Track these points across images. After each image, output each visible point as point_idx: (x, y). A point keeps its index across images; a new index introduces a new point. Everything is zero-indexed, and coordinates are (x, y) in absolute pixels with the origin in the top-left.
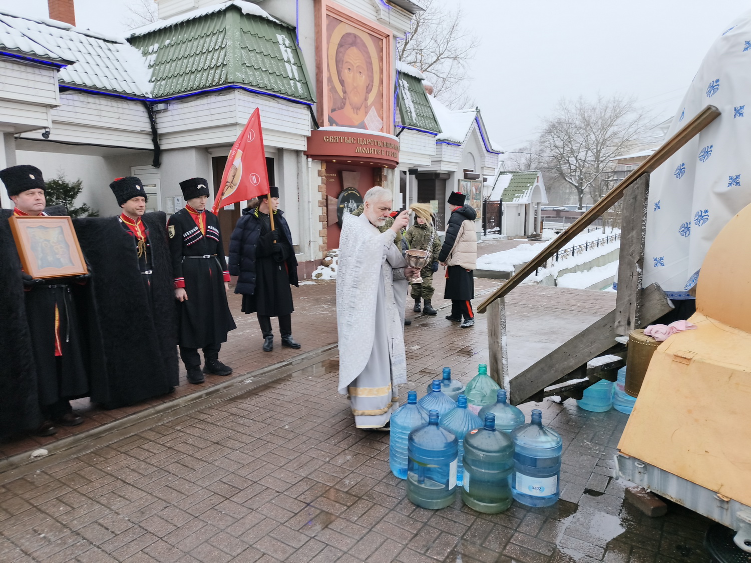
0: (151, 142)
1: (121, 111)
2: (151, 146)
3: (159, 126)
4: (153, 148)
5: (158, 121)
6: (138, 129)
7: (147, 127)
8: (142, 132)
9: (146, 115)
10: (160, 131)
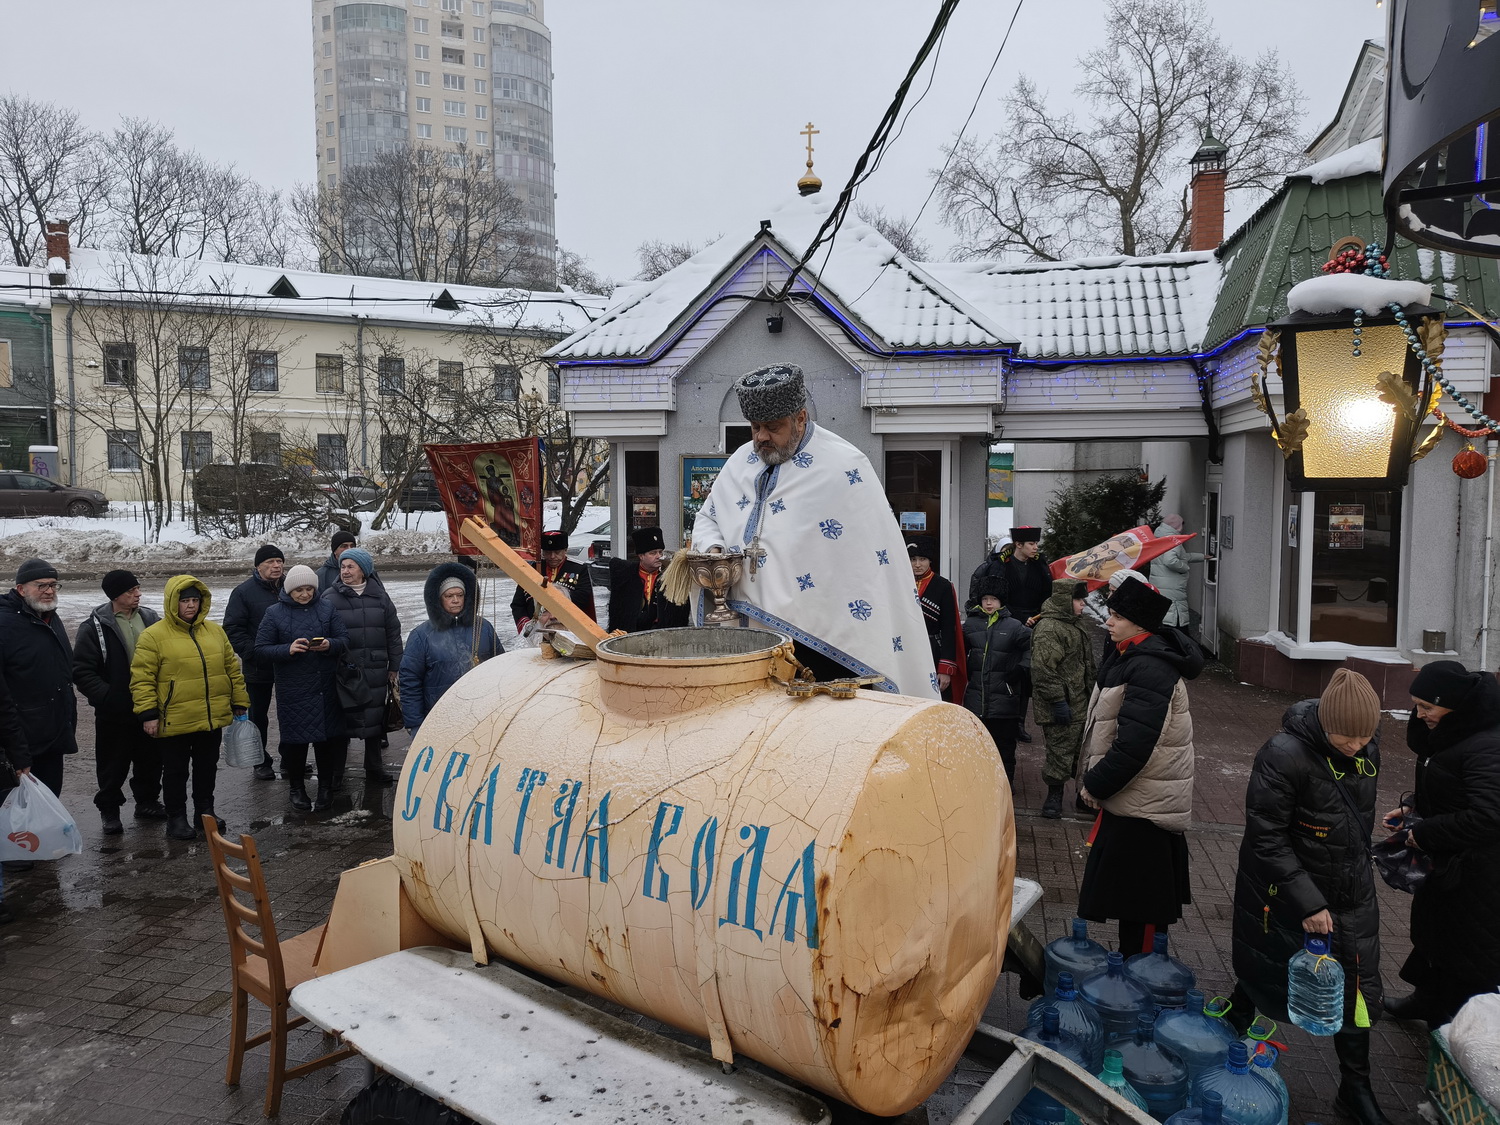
0: (1205, 424)
1: (1148, 381)
2: (1204, 431)
3: (1216, 396)
4: (1207, 433)
5: (1217, 387)
6: (1177, 406)
7: (1196, 401)
8: (1183, 410)
9: (1195, 380)
10: (1217, 405)
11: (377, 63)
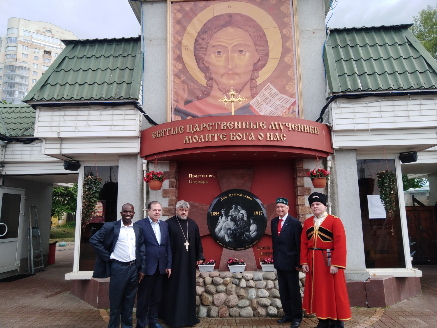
11: (18, 83)
